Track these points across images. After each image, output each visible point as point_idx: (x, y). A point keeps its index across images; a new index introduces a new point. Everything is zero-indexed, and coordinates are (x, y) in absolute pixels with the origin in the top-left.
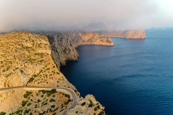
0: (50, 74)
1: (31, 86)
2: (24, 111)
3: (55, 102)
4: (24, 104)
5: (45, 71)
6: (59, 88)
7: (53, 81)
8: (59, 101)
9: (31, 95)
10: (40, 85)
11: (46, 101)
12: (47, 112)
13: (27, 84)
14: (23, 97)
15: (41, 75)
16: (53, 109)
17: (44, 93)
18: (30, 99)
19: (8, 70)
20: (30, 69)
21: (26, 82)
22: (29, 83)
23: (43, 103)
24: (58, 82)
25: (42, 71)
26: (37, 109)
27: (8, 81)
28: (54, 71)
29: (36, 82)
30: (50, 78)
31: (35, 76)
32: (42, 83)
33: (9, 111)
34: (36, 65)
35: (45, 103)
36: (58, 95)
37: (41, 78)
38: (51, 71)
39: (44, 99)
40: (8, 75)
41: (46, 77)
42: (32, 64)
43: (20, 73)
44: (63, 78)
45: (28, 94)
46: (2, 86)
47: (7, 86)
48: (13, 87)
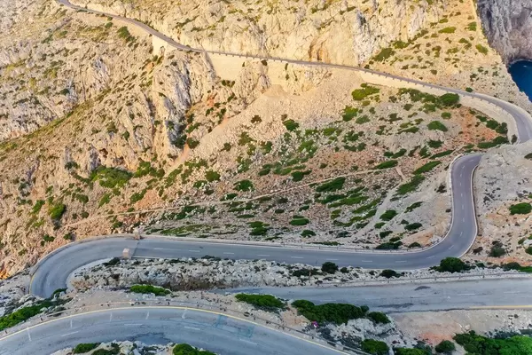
0: (451, 46)
1: (381, 71)
2: (344, 133)
3: (446, 133)
4: (349, 114)
5: (434, 36)
6: (473, 96)
7: (456, 71)
8: (461, 133)
9: (374, 95)
10: (408, 74)
11: (414, 123)
12: (411, 154)
13: (371, 63)
14: (351, 97)
15: (418, 46)
16: (432, 151)
17: (414, 100)
18: (369, 107)
19: (324, 9)
20: (388, 18)
21: (368, 56)
22: (375, 63)
23: (403, 126)
24: (474, 76)
25: (427, 32)
26: (381, 138)
27: (319, 41)
28: (468, 39)
29: (397, 63)
30: (447, 60)
31: (400, 44)
32: (415, 70)
33: (306, 122)
34: (412, 7)
35: (410, 127)
36: (463, 115)
37: (416, 52)
38: (456, 37)
39: (410, 116)
40: (323, 25)
41: (433, 53)
42: (399, 3)
43: (357, 24)
44: (495, 68)
45: (366, 92)
46: (303, 55)
47: (316, 57)
48: (328, 63)
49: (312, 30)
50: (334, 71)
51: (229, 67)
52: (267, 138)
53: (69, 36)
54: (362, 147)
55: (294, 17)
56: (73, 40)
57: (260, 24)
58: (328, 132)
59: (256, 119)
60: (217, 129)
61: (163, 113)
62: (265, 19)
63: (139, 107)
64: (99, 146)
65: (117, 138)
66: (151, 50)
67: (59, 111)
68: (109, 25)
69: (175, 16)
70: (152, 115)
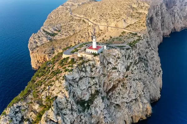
0: (139, 25)
1: (127, 29)
4: (120, 36)
5: (137, 24)
6: (140, 34)
7: (139, 30)
9: (125, 33)
10: (131, 30)
14: (121, 33)
15: (134, 25)
17: (131, 34)
18: (124, 35)
19: (118, 19)
20: (129, 20)
21: (125, 27)
24: (141, 30)
26: (124, 39)
27: (117, 24)
28: (142, 24)
29: (130, 28)
30: (138, 28)
31: (131, 25)
33: (113, 37)
34: (134, 19)
35: (128, 38)
38: (140, 24)
39: (129, 36)
40: (118, 21)
41: (136, 27)
42: (131, 18)
43: (123, 21)
44: (145, 29)
45: (123, 32)
46: (114, 26)
47: (116, 27)
48: (118, 28)
49: (116, 22)
50: (119, 29)
51: (102, 28)
52: (107, 39)
53: (73, 21)
54: (121, 41)
55: (113, 20)
56: (74, 22)
57: (107, 21)
58: (116, 38)
59: (106, 36)
60: (99, 38)
61: (90, 35)
62: (108, 20)
63: (87, 34)
64: (79, 40)
65: (83, 38)
66: (88, 24)
67: (72, 34)
68: (81, 19)
69: (93, 18)
70: (89, 35)
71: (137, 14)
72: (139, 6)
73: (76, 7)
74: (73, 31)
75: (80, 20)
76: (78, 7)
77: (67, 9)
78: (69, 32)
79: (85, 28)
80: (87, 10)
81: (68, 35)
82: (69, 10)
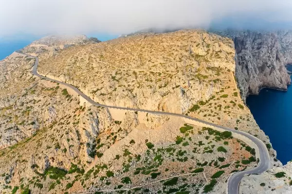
0: (226, 105)
1: (194, 117)
2: (176, 151)
3: (227, 153)
4: (178, 141)
5: (218, 99)
6: (238, 133)
7: (229, 118)
8: (233, 153)
9: (190, 130)
10: (206, 119)
11: (211, 147)
12: (210, 165)
13: (188, 112)
14: (179, 131)
15: (211, 104)
16: (219, 163)
17: (210, 134)
18: (188, 137)
19: (165, 86)
20: (195, 91)
21: (187, 109)
22: (191, 113)
23: (206, 149)
24: (238, 121)
25: (215, 97)
26: (195, 155)
27: (163, 102)
28: (234, 101)
29: (201, 113)
30: (225, 112)
31: (202, 103)
32: (210, 117)
33: (158, 144)
34: (207, 85)
35: (209, 149)
36: (234, 143)
37: (210, 107)
38: (228, 100)
39: (209, 143)
40: (165, 95)
41: (218, 108)
42: (200, 83)
43: (180, 94)
44: (248, 117)
45: (186, 128)
46: (155, 108)
47: (162, 111)
48: (168, 113)
49: (159, 97)
50: (170, 116)
51: (118, 115)
52: (138, 152)
54: (186, 159)
55: (150, 91)
56: (38, 95)
57: (134, 93)
58: (168, 150)
59: (132, 142)
61: (85, 139)
62: (136, 91)
63: (73, 135)
64: (50, 156)
65: (60, 152)
66: (79, 103)
67: (29, 134)
68: (58, 87)
69: (91, 87)
70: (79, 139)
71: (210, 72)
72: (211, 52)
73: (51, 54)
74: (33, 123)
75: (55, 90)
76: (54, 55)
77: (30, 59)
78: (19, 126)
79: (67, 112)
80: (74, 63)
81: (17, 138)
82: (32, 61)
